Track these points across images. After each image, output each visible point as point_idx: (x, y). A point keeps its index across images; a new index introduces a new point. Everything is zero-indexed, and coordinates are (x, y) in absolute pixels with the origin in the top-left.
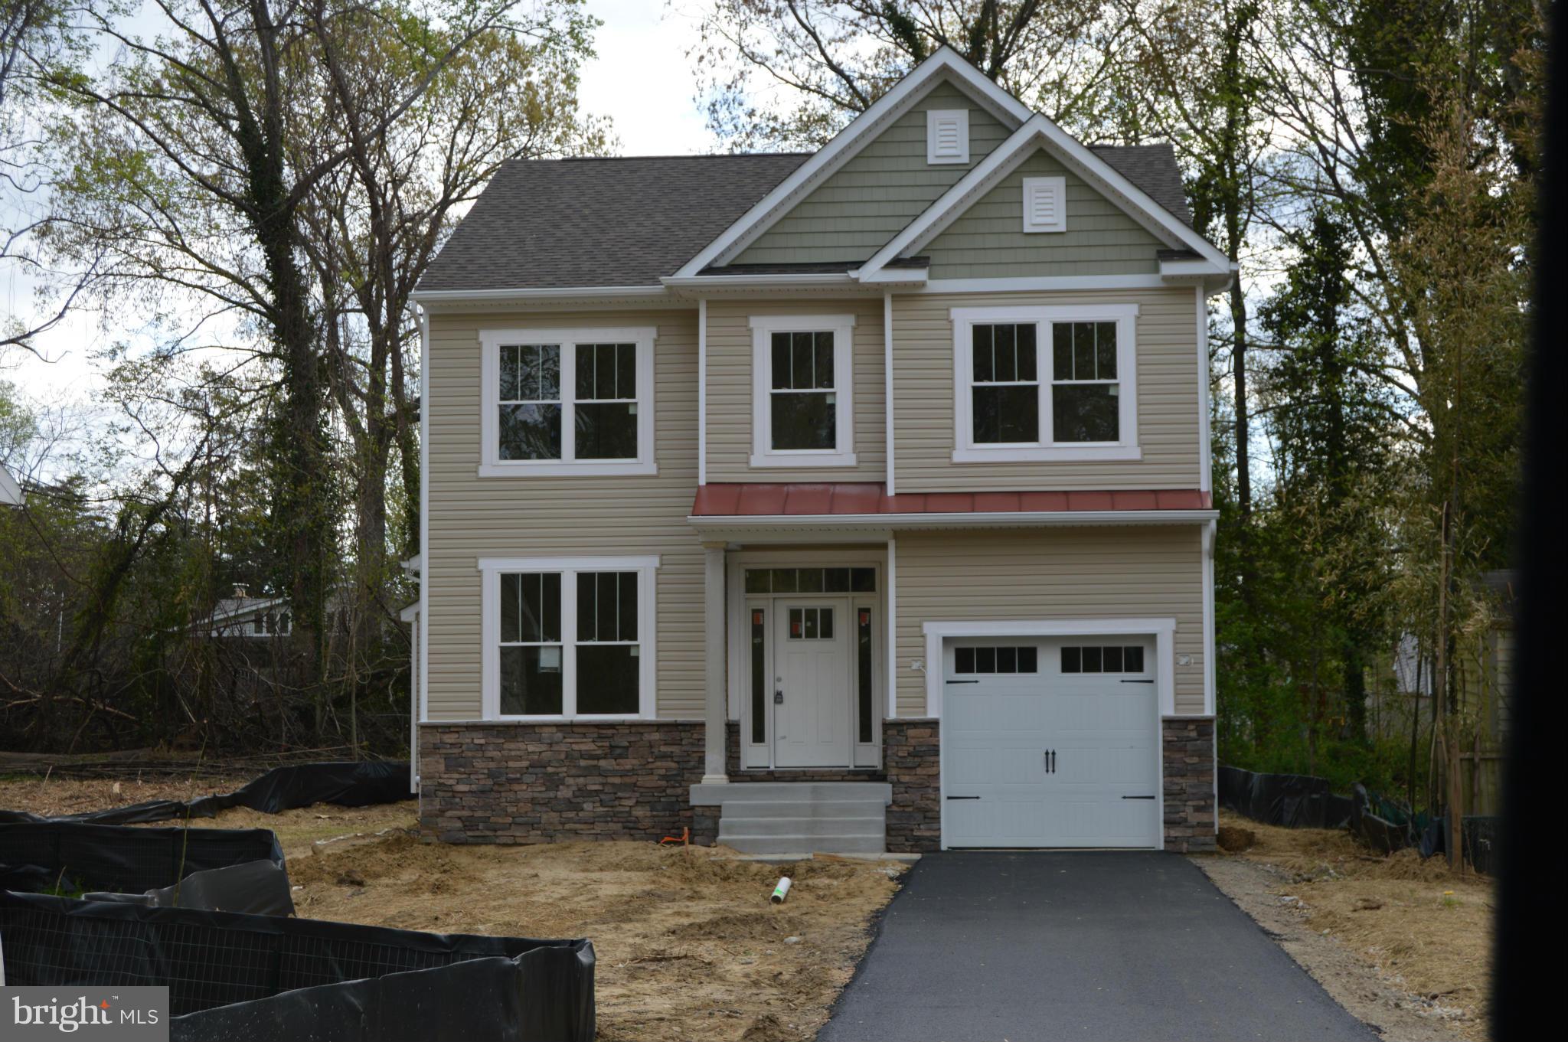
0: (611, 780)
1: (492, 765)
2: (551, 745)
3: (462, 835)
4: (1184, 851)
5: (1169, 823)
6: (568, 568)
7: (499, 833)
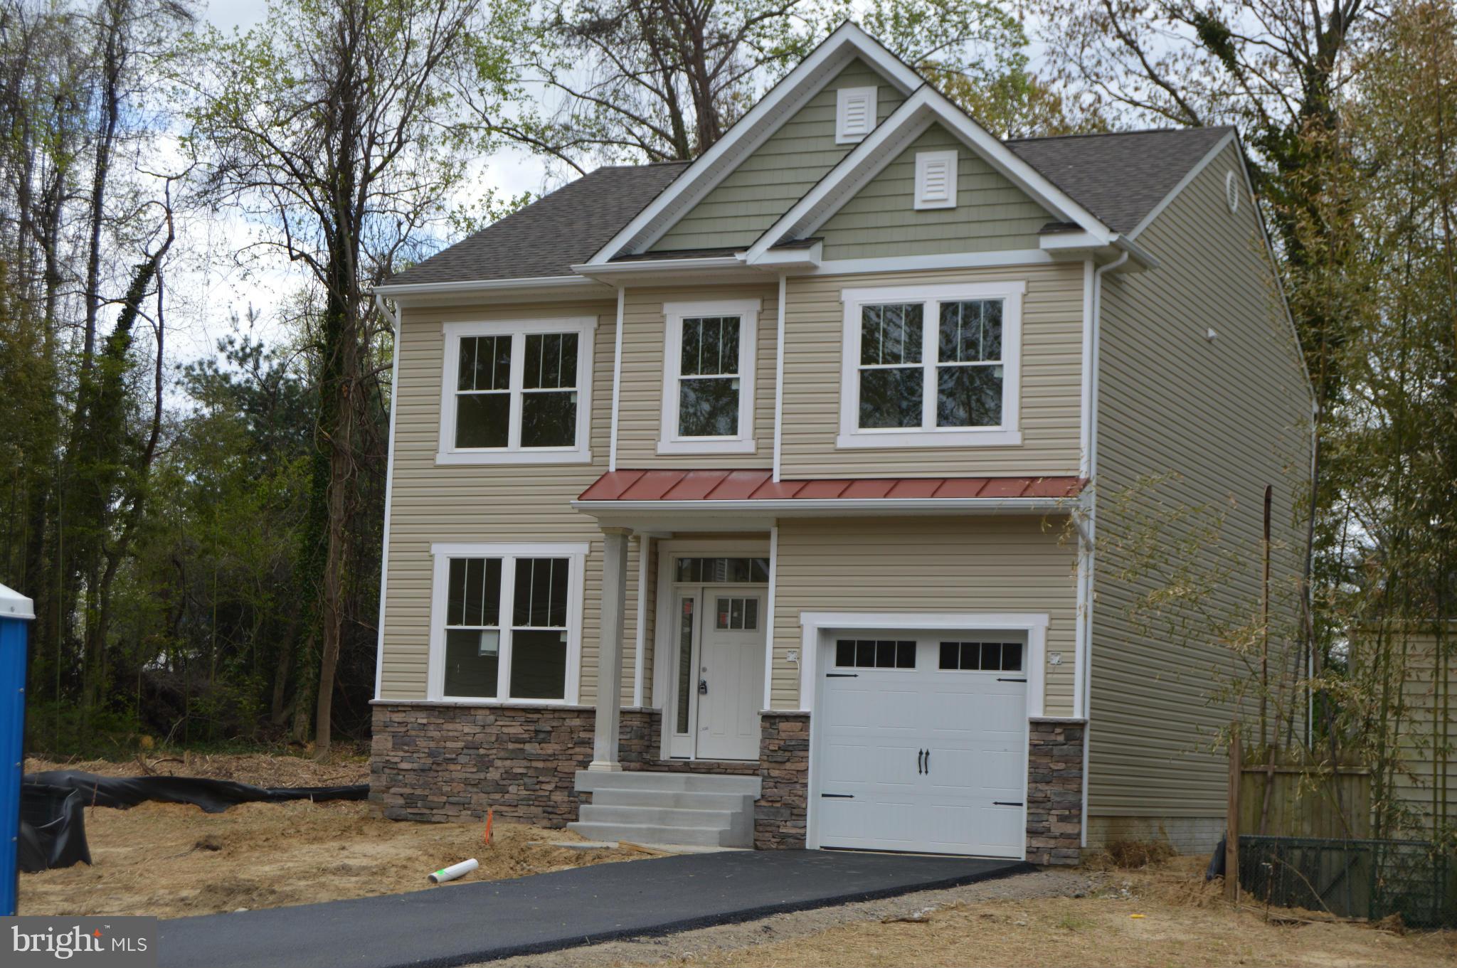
0: (535, 764)
1: (432, 744)
2: (483, 726)
3: (404, 812)
4: (1045, 863)
5: (1031, 833)
6: (509, 553)
7: (435, 811)
